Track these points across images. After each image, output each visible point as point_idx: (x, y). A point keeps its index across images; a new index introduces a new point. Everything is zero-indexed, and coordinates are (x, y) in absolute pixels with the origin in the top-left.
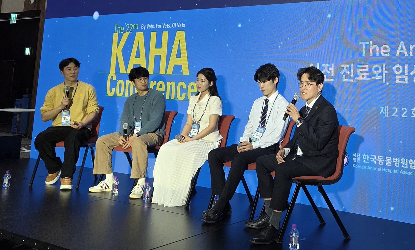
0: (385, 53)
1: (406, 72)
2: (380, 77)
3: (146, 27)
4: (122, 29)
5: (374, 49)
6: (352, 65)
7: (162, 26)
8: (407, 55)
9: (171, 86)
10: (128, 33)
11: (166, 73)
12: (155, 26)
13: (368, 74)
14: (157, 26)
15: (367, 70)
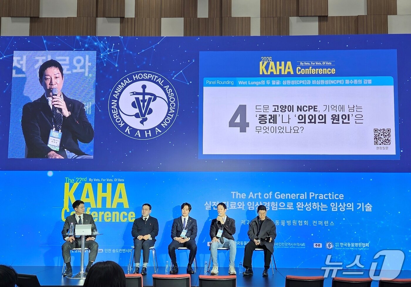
0: (243, 197)
1: (253, 206)
2: (242, 208)
3: (93, 180)
4: (72, 181)
5: (239, 195)
6: (228, 202)
7: (106, 180)
8: (253, 198)
9: (116, 214)
10: (78, 183)
11: (111, 207)
12: (100, 180)
13: (235, 206)
14: (102, 180)
15: (235, 204)
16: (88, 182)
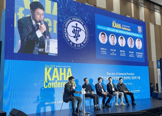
3: (58, 66)
10: (51, 68)
12: (61, 66)
16: (56, 67)
